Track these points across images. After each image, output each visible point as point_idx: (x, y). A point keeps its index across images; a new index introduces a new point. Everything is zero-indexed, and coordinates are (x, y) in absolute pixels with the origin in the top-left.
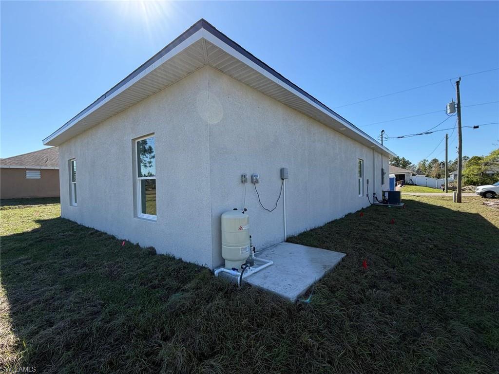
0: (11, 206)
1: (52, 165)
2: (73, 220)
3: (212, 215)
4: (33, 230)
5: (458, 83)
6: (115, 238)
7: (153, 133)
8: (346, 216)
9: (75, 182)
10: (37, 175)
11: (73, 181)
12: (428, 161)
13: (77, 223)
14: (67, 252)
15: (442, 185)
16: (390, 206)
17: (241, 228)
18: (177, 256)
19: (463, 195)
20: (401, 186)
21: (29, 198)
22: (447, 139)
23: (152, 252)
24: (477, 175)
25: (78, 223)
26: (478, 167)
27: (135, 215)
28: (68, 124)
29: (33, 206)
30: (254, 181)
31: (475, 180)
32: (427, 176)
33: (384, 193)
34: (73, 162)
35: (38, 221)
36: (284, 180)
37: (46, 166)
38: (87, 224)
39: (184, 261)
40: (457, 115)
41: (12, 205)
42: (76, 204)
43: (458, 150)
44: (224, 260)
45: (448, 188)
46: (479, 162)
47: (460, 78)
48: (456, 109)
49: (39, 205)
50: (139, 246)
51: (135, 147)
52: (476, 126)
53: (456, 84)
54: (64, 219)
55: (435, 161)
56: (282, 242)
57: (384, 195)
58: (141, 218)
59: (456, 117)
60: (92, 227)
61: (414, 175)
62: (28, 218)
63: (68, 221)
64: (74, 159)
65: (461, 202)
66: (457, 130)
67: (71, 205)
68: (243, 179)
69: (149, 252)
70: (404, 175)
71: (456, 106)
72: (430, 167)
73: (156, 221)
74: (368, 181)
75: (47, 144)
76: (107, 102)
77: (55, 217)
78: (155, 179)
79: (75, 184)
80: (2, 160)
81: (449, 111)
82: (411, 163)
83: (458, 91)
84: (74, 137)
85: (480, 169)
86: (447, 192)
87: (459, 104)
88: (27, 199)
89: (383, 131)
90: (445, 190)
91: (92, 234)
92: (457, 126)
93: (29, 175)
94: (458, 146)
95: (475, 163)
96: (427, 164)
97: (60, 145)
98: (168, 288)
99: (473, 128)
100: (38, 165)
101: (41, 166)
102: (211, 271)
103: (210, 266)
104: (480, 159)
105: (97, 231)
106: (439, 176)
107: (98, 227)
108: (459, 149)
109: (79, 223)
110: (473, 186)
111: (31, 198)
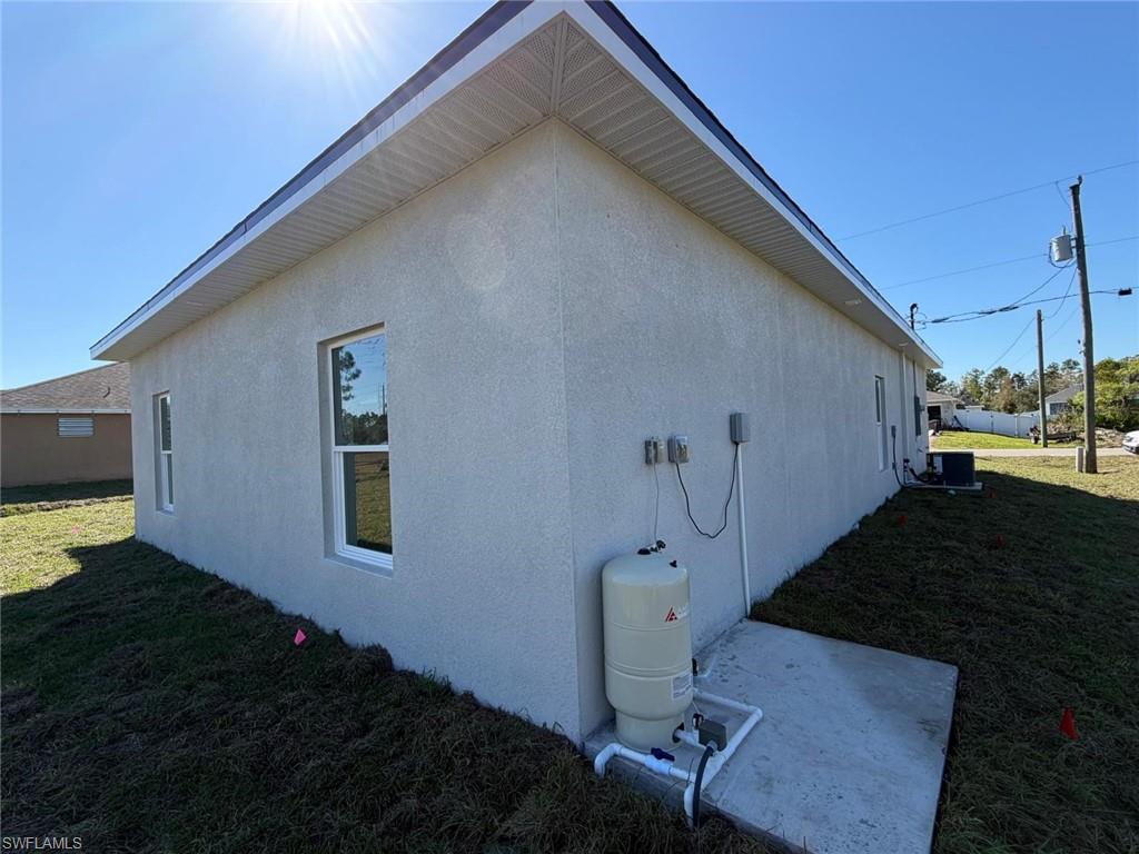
0: (20, 505)
1: (121, 404)
2: (164, 549)
3: (575, 573)
4: (58, 583)
5: (1075, 190)
6: (273, 607)
7: (381, 325)
8: (861, 523)
9: (169, 452)
10: (85, 429)
11: (164, 449)
12: (983, 373)
13: (173, 557)
14: (139, 664)
15: (1032, 430)
16: (952, 492)
17: (671, 617)
18: (460, 684)
19: (1100, 452)
20: (934, 434)
21: (66, 483)
22: (1040, 321)
23: (378, 661)
24: (1114, 403)
25: (177, 556)
26: (1115, 386)
27: (329, 551)
28: (150, 304)
29: (74, 502)
30: (676, 453)
31: (1109, 416)
32: (986, 408)
33: (932, 460)
34: (164, 400)
35: (76, 553)
36: (740, 447)
37: (107, 406)
38: (201, 563)
39: (485, 705)
40: (1076, 265)
41: (22, 502)
42: (170, 507)
43: (1083, 348)
44: (613, 710)
45: (1047, 437)
46: (1117, 372)
47: (1080, 178)
48: (1074, 251)
49: (88, 500)
50: (340, 638)
51: (326, 362)
52: (1125, 288)
53: (1070, 192)
54: (142, 543)
55: (1001, 372)
56: (741, 621)
57: (930, 464)
58: (344, 560)
59: (1074, 269)
60: (212, 572)
61: (960, 407)
62: (52, 542)
63: (153, 550)
64: (167, 392)
65: (1095, 472)
66: (1079, 300)
67: (159, 507)
68: (650, 452)
69: (373, 663)
70: (939, 407)
71: (1073, 243)
72: (991, 387)
73: (389, 573)
74: (893, 429)
75: (99, 358)
76: (248, 242)
77: (120, 537)
78: (387, 453)
79: (169, 456)
80: (4, 393)
81: (1056, 256)
82: (944, 379)
83: (1077, 208)
84: (165, 338)
85: (1120, 390)
86: (1045, 446)
87: (1080, 239)
88: (62, 487)
89: (914, 306)
90: (1041, 441)
91: (211, 594)
92: (1078, 290)
93: (65, 428)
94: (1083, 339)
95: (1108, 375)
96: (982, 380)
97: (134, 358)
98: (454, 828)
99: (1117, 295)
100: (86, 405)
101: (95, 406)
102: (575, 748)
103: (573, 729)
104: (1117, 366)
105: (226, 585)
106: (1011, 408)
107: (227, 574)
108: (1085, 345)
109: (179, 557)
110: (1107, 431)
111: (69, 485)
